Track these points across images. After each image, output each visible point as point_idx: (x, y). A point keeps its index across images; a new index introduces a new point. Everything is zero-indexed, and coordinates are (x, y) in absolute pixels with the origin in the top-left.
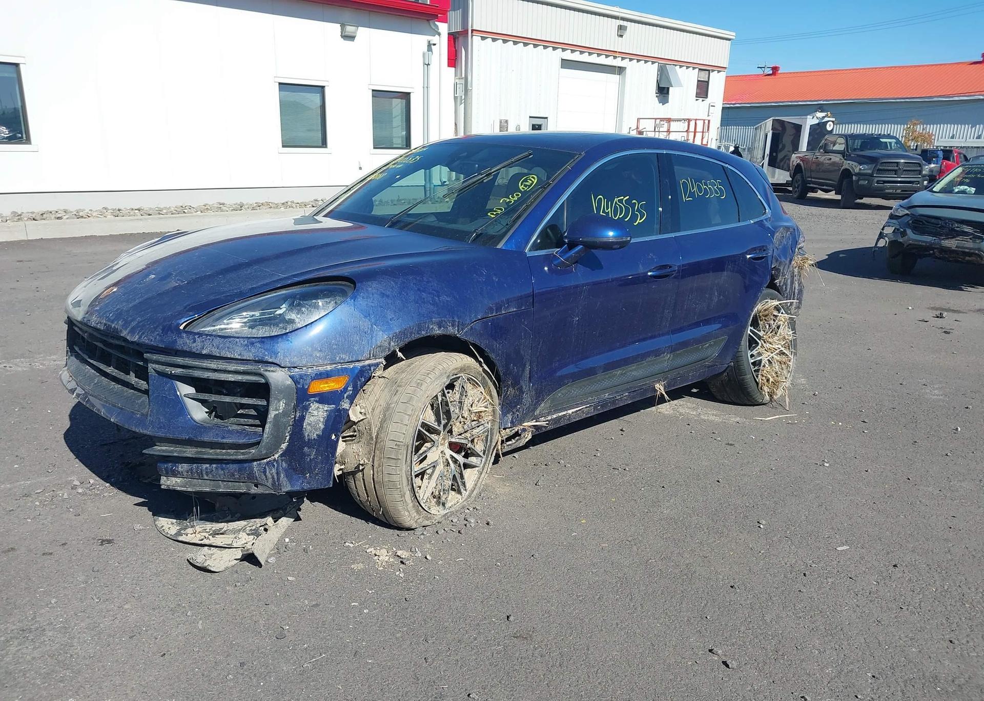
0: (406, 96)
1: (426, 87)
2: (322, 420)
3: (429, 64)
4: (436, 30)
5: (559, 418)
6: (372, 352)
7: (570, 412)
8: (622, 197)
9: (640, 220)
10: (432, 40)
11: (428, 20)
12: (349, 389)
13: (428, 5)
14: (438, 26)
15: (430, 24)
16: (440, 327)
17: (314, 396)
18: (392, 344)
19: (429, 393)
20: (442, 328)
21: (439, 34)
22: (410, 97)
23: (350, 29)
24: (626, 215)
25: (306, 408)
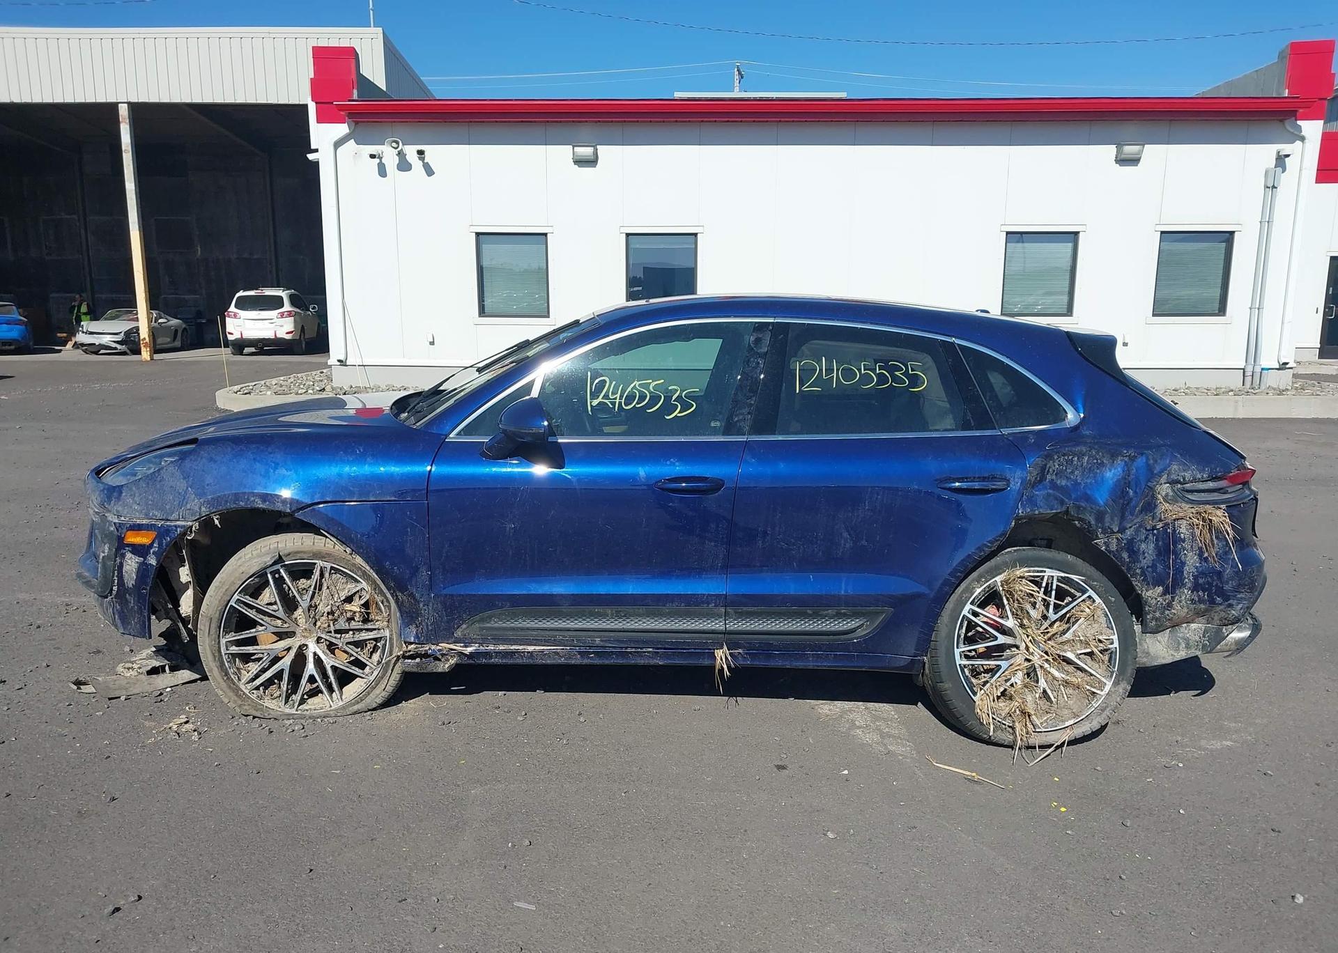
0: (1227, 238)
1: (1267, 222)
2: (134, 570)
3: (1274, 187)
4: (1296, 133)
5: (512, 654)
6: (181, 514)
7: (531, 648)
8: (651, 381)
9: (679, 413)
10: (1283, 150)
11: (1281, 121)
12: (155, 545)
13: (1286, 98)
14: (1300, 126)
15: (1285, 128)
16: (264, 501)
17: (128, 545)
18: (203, 509)
19: (242, 569)
20: (267, 503)
21: (1303, 139)
22: (1233, 239)
23: (1130, 150)
24: (649, 405)
25: (123, 556)
